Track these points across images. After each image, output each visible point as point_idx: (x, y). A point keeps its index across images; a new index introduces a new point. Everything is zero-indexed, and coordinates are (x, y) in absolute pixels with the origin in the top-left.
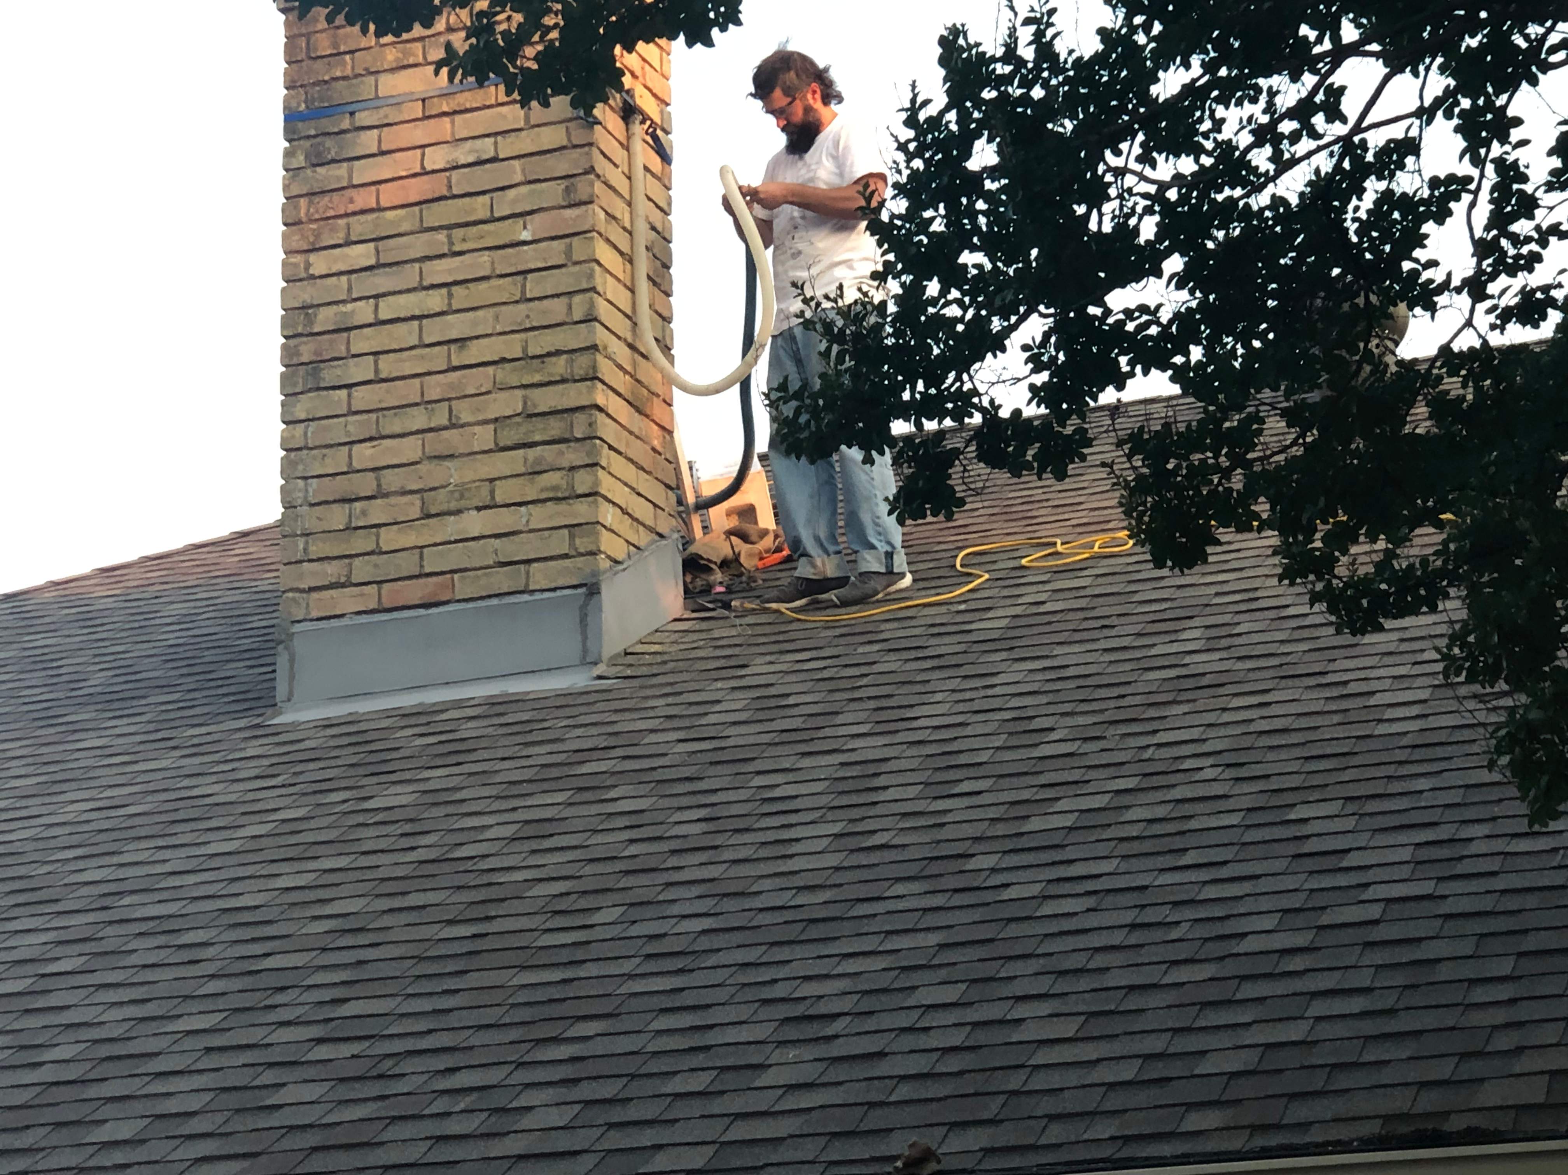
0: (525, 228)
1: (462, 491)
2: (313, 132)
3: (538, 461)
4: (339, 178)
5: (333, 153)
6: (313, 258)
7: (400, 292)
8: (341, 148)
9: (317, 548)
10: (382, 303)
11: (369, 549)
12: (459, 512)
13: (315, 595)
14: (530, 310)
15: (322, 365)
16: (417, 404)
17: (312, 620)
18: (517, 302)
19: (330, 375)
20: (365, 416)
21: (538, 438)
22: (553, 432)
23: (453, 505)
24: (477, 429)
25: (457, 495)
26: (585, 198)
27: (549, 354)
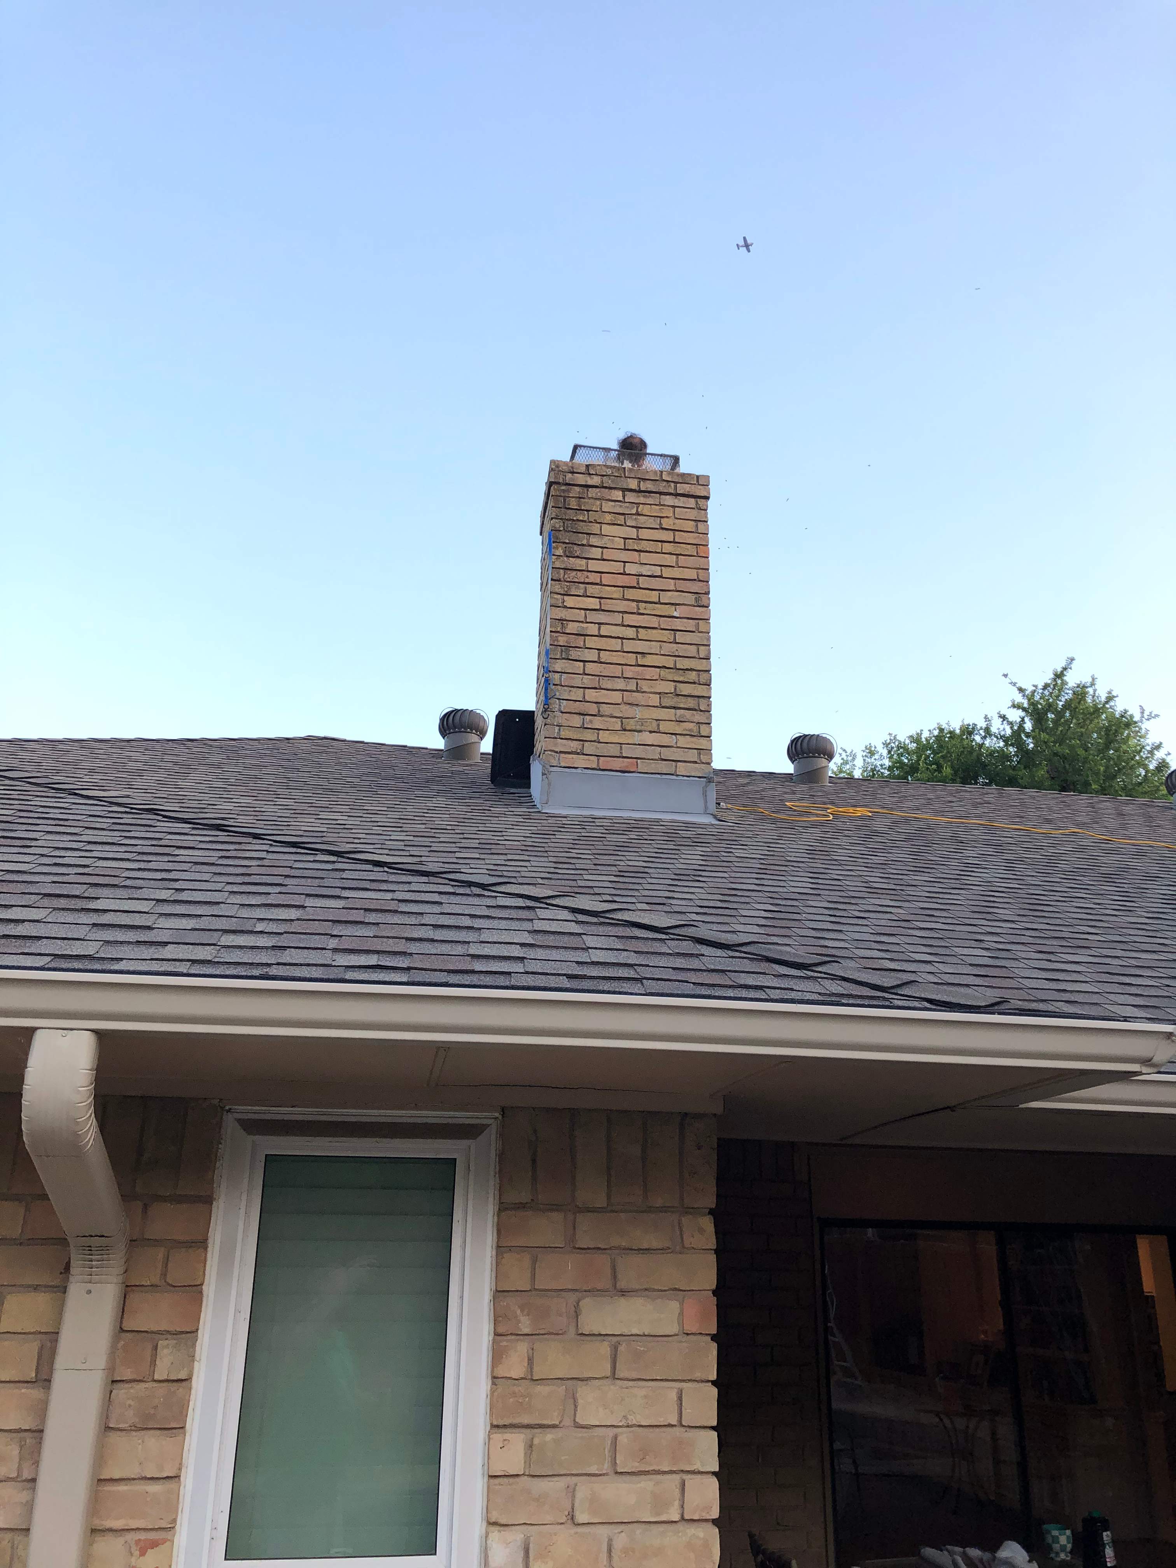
0: (676, 610)
1: (642, 721)
2: (567, 541)
3: (682, 716)
4: (581, 565)
5: (578, 553)
6: (566, 598)
7: (612, 624)
8: (582, 552)
9: (565, 733)
10: (603, 627)
11: (593, 740)
12: (640, 731)
13: (562, 755)
14: (678, 647)
15: (571, 649)
16: (619, 677)
17: (561, 767)
18: (671, 642)
19: (574, 654)
20: (593, 677)
21: (682, 706)
22: (689, 705)
23: (638, 728)
24: (651, 695)
25: (640, 723)
26: (705, 604)
27: (687, 670)
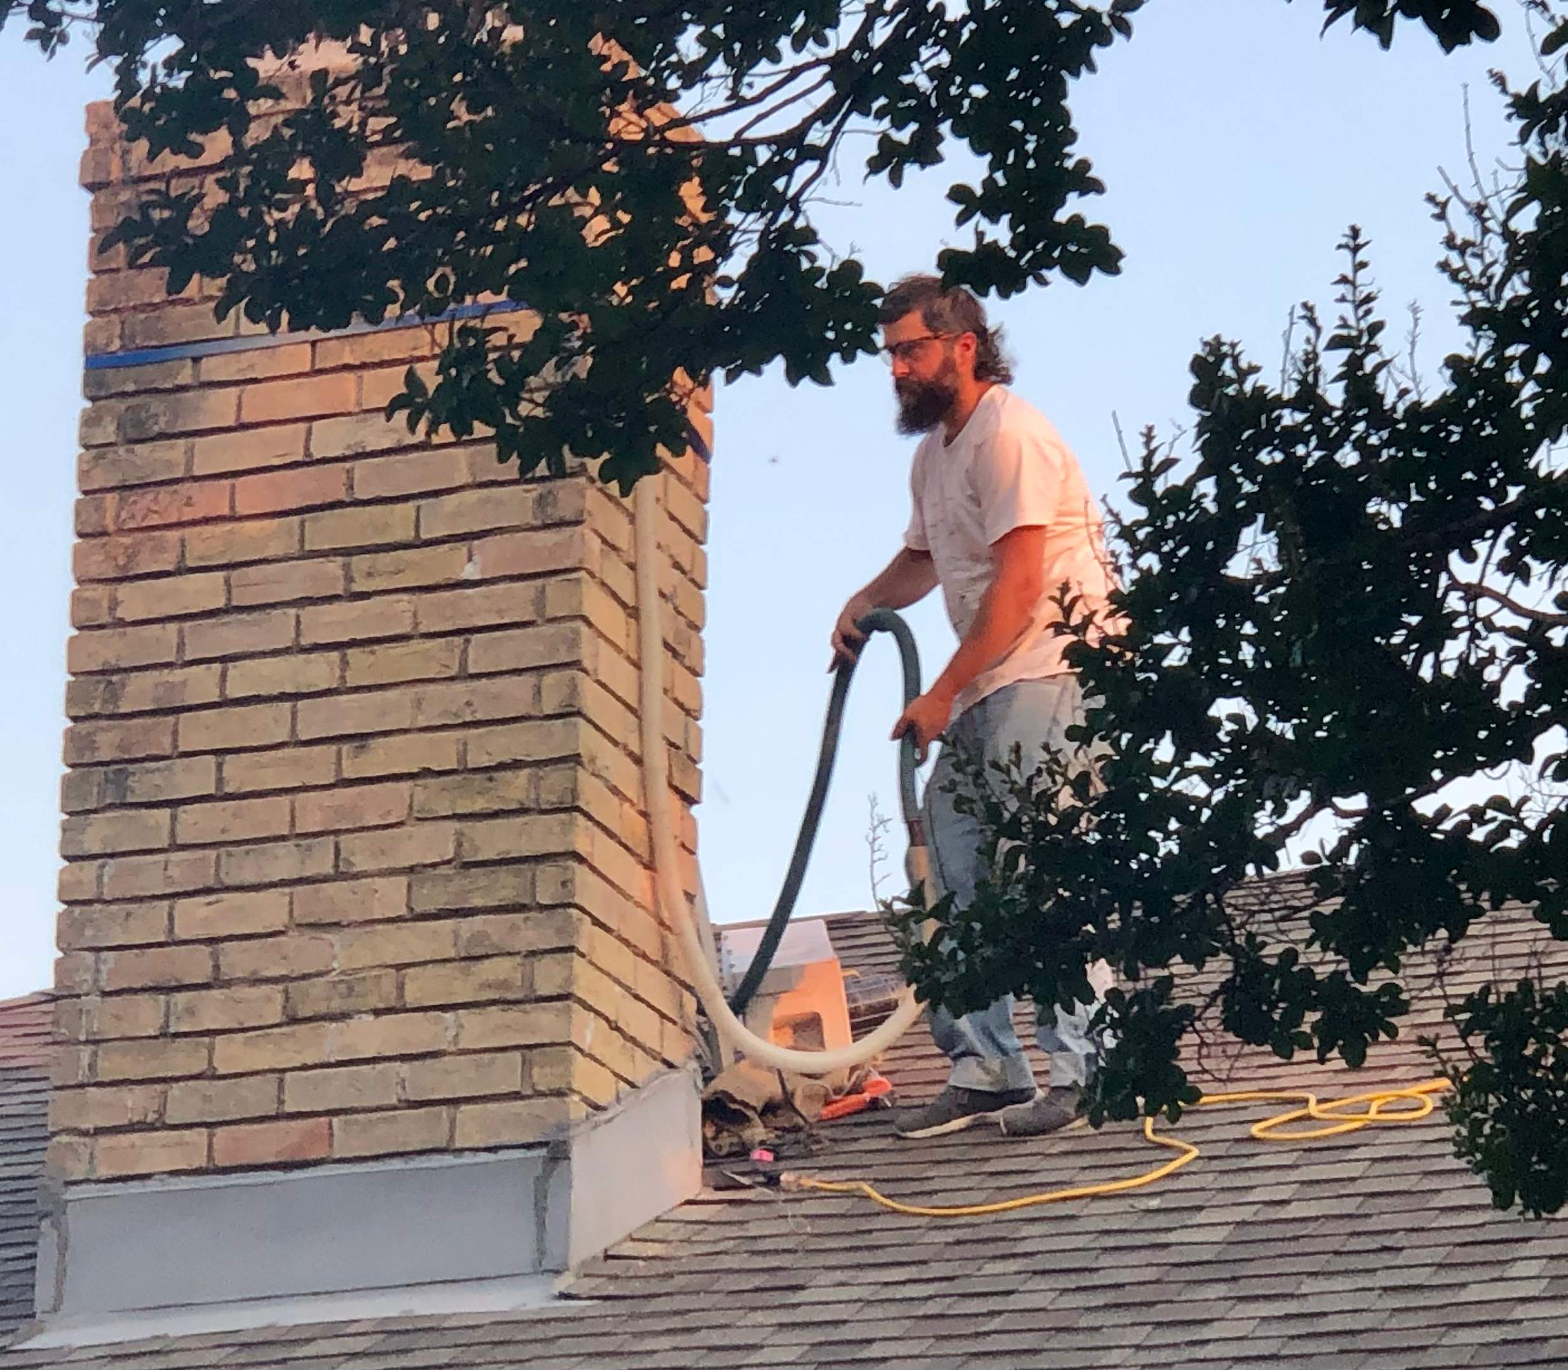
0: (470, 559)
1: (350, 982)
2: (131, 387)
3: (478, 937)
4: (170, 465)
5: (162, 420)
6: (124, 591)
7: (264, 654)
8: (176, 416)
9: (111, 1065)
10: (234, 670)
11: (195, 1071)
12: (344, 1016)
13: (104, 1141)
14: (473, 692)
15: (131, 768)
16: (283, 838)
17: (98, 1181)
18: (452, 679)
19: (141, 785)
20: (199, 854)
21: (477, 902)
22: (503, 893)
23: (336, 1005)
24: (379, 882)
25: (342, 988)
26: (569, 516)
27: (502, 767)
